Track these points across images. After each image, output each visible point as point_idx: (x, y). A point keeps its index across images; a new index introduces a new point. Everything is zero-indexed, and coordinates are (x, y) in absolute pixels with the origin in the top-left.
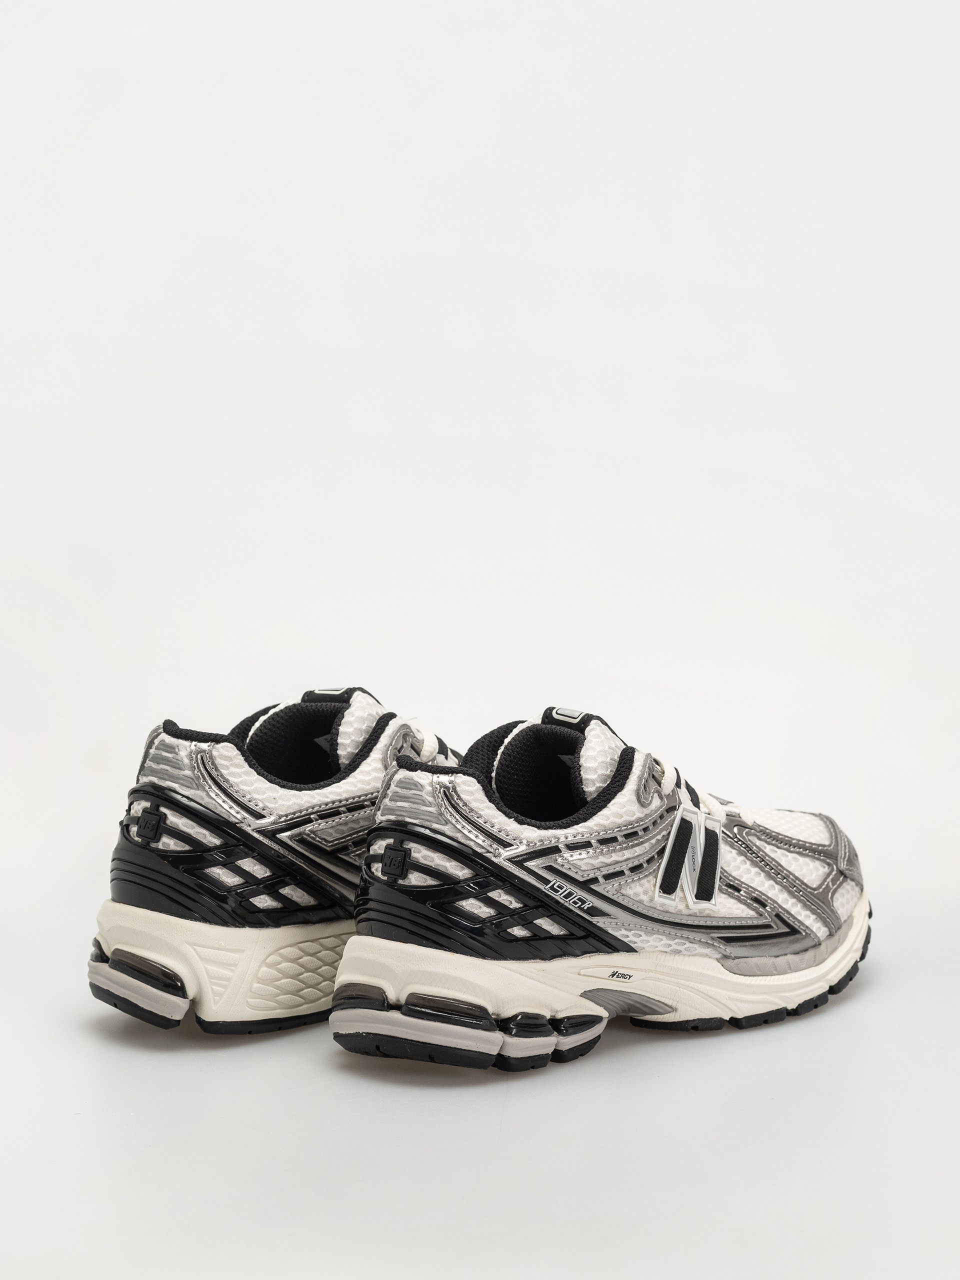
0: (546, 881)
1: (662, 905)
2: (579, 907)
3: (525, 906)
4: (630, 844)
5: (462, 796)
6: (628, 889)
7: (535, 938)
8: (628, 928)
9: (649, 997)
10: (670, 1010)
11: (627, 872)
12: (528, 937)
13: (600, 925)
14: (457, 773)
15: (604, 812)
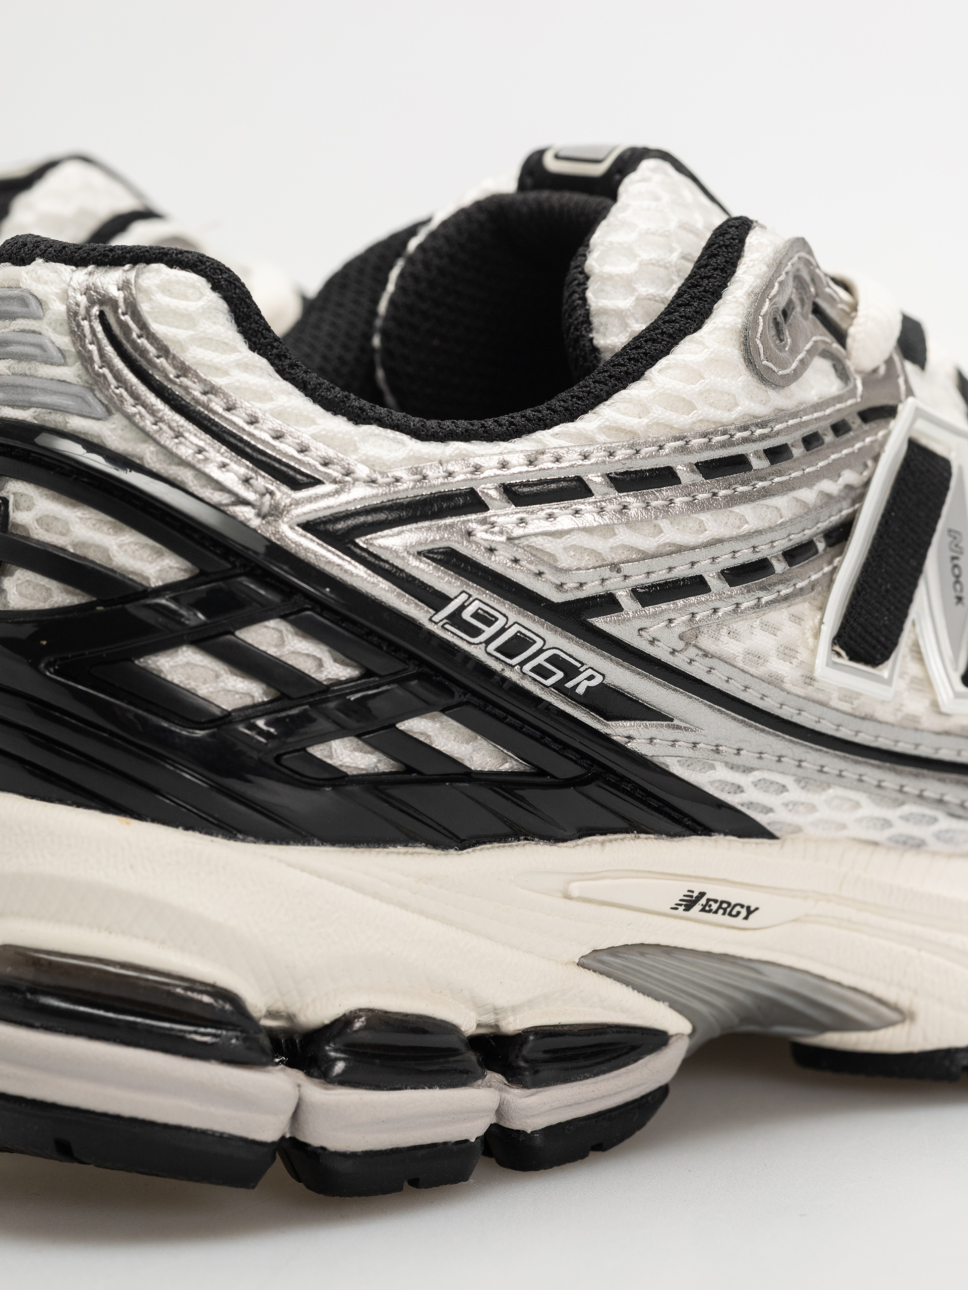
0: (436, 600)
1: (849, 696)
2: (559, 687)
3: (367, 673)
4: (722, 493)
5: (156, 327)
6: (725, 638)
7: (407, 776)
8: (736, 760)
9: (822, 978)
10: (892, 1015)
11: (715, 583)
12: (384, 773)
13: (639, 746)
14: (148, 262)
15: (636, 391)
